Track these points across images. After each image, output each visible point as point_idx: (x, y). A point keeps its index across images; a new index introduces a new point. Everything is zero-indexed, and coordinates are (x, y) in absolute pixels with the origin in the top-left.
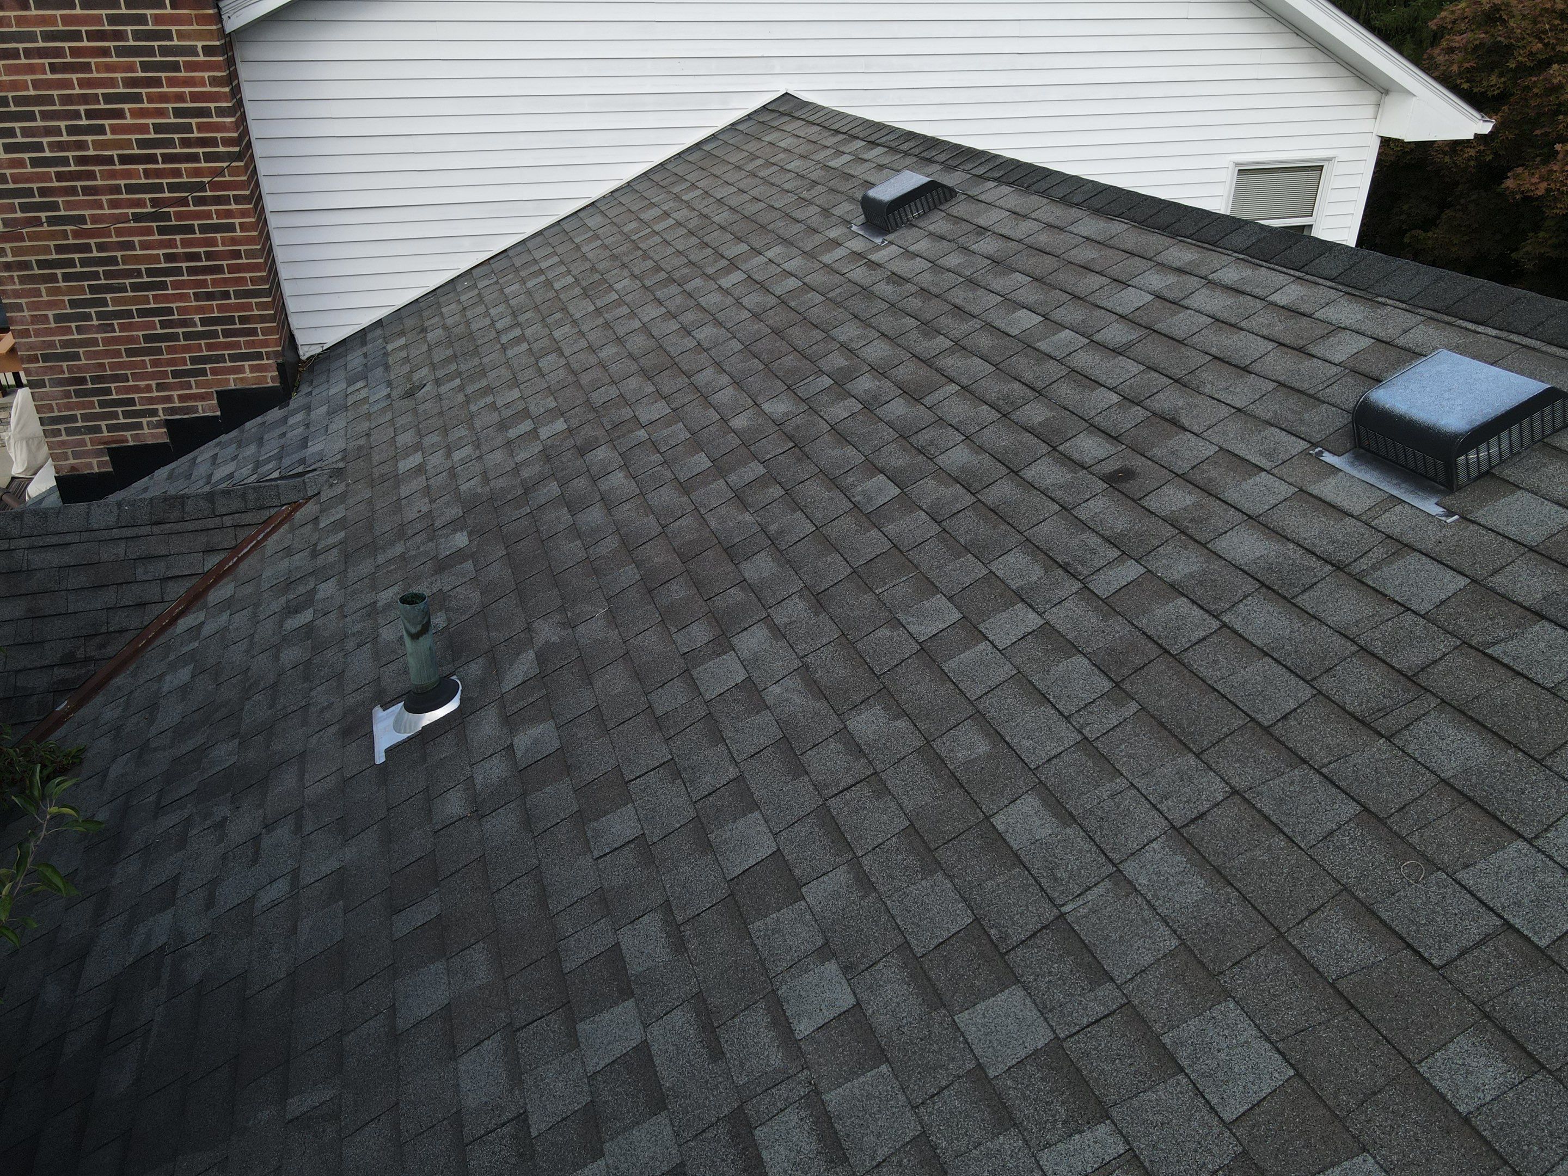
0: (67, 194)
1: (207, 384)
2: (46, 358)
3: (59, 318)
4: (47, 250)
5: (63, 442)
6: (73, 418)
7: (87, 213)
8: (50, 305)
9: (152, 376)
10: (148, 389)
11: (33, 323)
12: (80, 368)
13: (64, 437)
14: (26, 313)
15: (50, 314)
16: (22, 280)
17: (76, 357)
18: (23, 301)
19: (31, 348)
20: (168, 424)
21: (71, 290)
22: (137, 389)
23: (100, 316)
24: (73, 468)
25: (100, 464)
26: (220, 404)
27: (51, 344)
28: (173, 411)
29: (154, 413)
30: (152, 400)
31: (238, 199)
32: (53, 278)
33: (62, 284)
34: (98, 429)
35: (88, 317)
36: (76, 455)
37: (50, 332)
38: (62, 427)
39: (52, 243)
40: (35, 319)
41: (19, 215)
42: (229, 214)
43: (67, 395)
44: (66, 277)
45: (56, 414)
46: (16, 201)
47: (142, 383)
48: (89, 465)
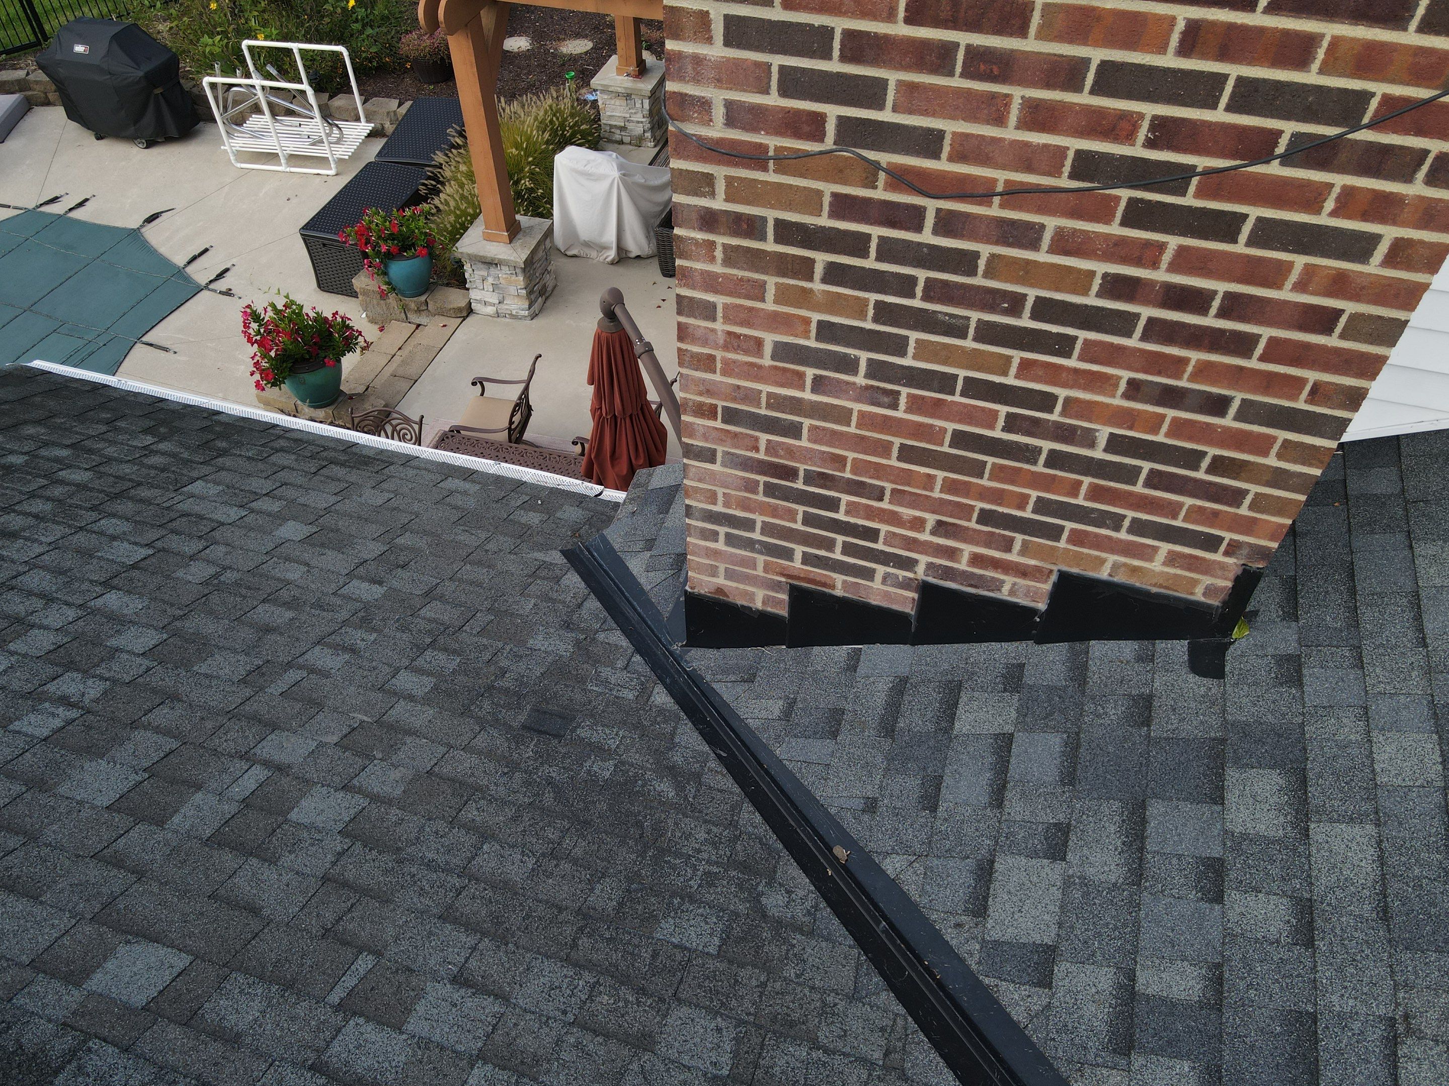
1: (1050, 554)
2: (731, 416)
3: (783, 352)
4: (812, 200)
5: (716, 554)
6: (749, 525)
8: (776, 321)
9: (937, 506)
10: (918, 525)
11: (726, 347)
12: (791, 452)
13: (720, 545)
14: (719, 326)
15: (770, 339)
16: (732, 256)
17: (794, 431)
18: (720, 300)
19: (709, 392)
20: (926, 590)
21: (833, 304)
22: (893, 518)
23: (876, 370)
24: (719, 590)
25: (766, 600)
26: (1056, 595)
27: (752, 397)
28: (948, 573)
29: (908, 564)
30: (911, 544)
32: (805, 269)
33: (817, 286)
34: (788, 554)
35: (850, 365)
36: (729, 574)
37: (755, 372)
38: (722, 530)
39: (828, 188)
40: (733, 341)
41: (773, 100)
43: (751, 487)
44: (834, 274)
45: (719, 508)
46: (777, 61)
47: (908, 512)
48: (752, 596)
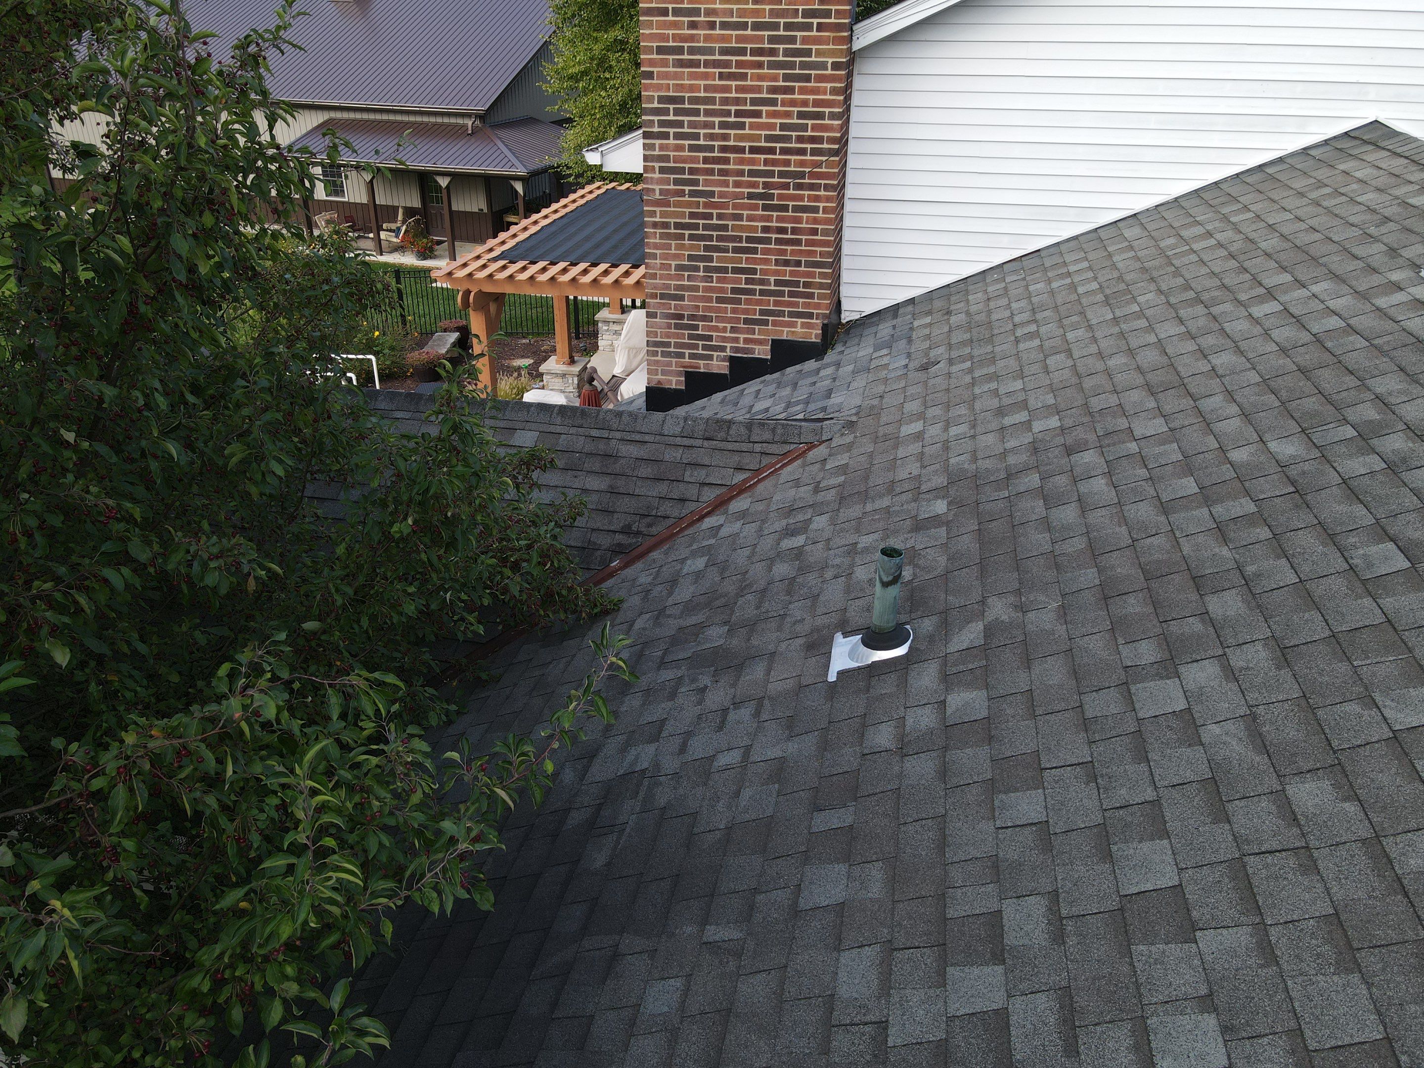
0: (707, 174)
1: (767, 332)
2: (663, 296)
3: (679, 268)
4: (683, 215)
5: (658, 361)
6: (668, 345)
7: (716, 189)
8: (676, 257)
9: (730, 319)
10: (724, 330)
11: (660, 269)
12: (682, 307)
13: (659, 358)
14: (658, 261)
15: (673, 263)
16: (662, 236)
17: (682, 298)
18: (658, 252)
19: (655, 288)
20: (732, 360)
21: (692, 247)
22: (716, 329)
23: (707, 269)
24: (659, 382)
25: (677, 382)
26: (773, 350)
27: (668, 287)
28: (737, 350)
29: (723, 349)
30: (724, 339)
31: (827, 187)
32: (681, 237)
33: (686, 242)
34: (682, 355)
35: (697, 269)
36: (664, 373)
37: (670, 277)
38: (659, 350)
39: (687, 210)
40: (664, 267)
41: (672, 187)
42: (817, 199)
43: (669, 326)
44: (692, 237)
45: (658, 339)
46: (672, 176)
47: (721, 325)
48: (670, 382)
